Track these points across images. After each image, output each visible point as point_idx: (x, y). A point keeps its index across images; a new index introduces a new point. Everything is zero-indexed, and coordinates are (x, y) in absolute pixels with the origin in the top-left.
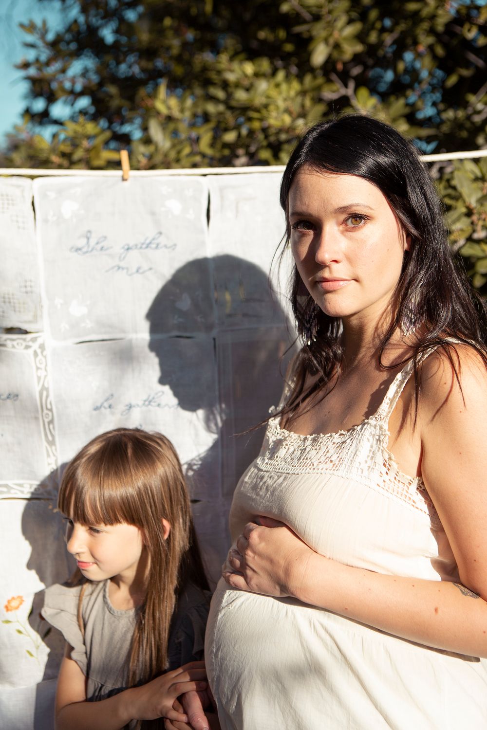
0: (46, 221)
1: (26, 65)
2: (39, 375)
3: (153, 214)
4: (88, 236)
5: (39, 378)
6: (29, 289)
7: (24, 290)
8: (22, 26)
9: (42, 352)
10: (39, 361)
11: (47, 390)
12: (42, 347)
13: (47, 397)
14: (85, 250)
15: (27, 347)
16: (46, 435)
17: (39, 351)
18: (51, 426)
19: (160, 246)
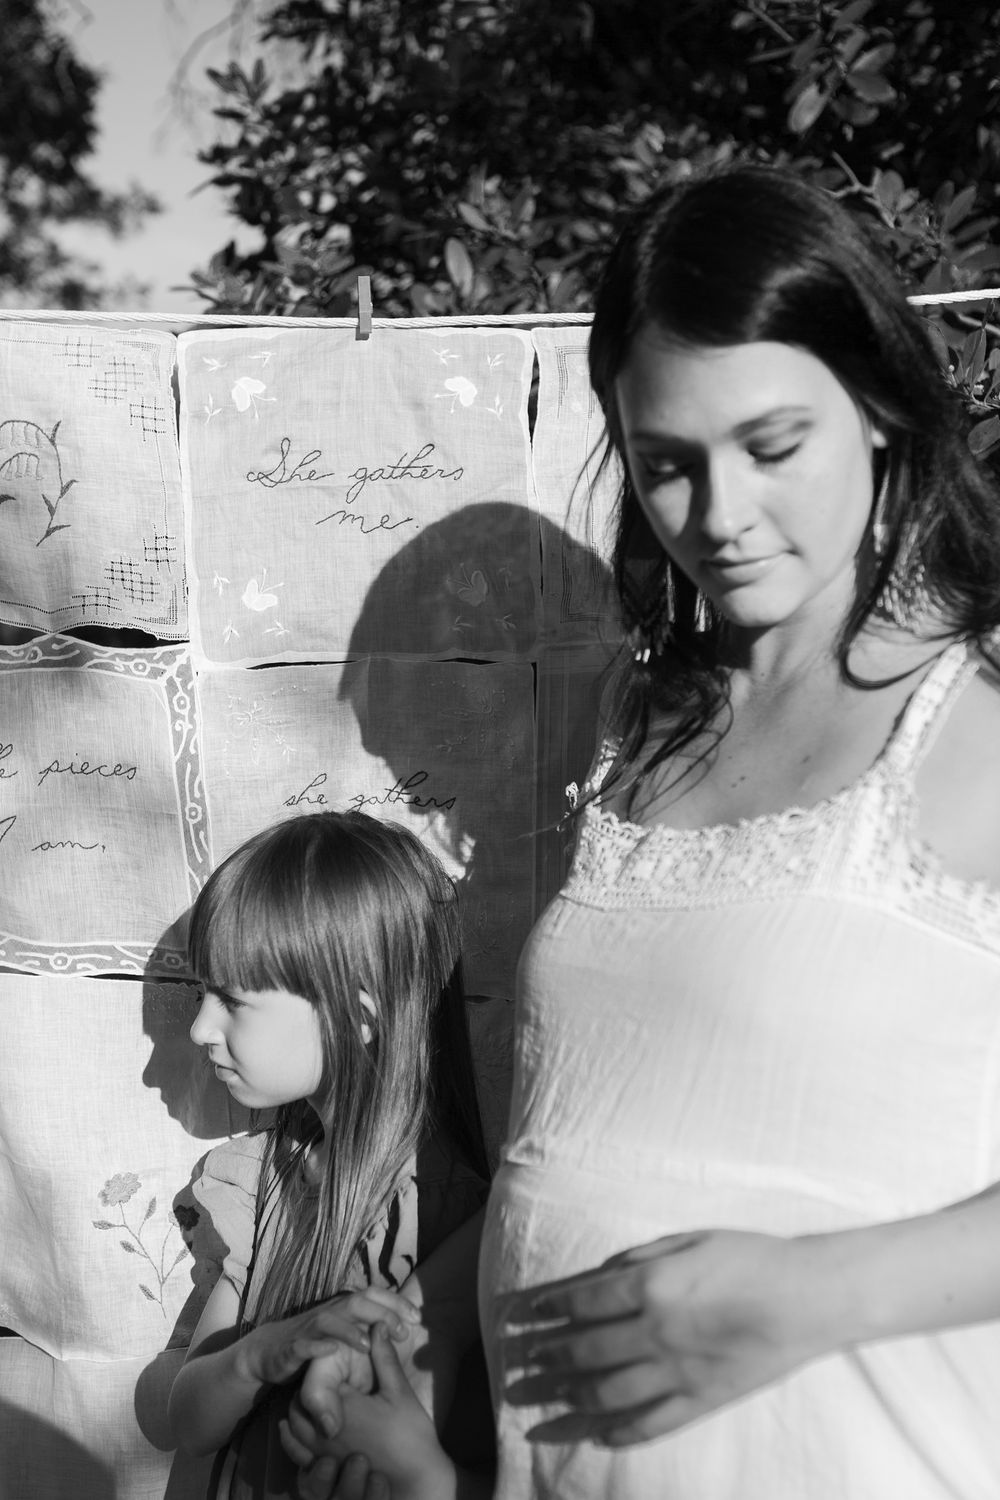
0: (199, 416)
1: (219, 155)
2: (178, 728)
3: (418, 405)
4: (284, 447)
5: (178, 736)
6: (162, 554)
7: (152, 555)
8: (213, 75)
9: (185, 684)
10: (178, 703)
11: (194, 759)
12: (185, 672)
13: (194, 774)
14: (276, 477)
15: (156, 673)
16: (191, 853)
17: (178, 681)
18: (202, 834)
19: (431, 471)
